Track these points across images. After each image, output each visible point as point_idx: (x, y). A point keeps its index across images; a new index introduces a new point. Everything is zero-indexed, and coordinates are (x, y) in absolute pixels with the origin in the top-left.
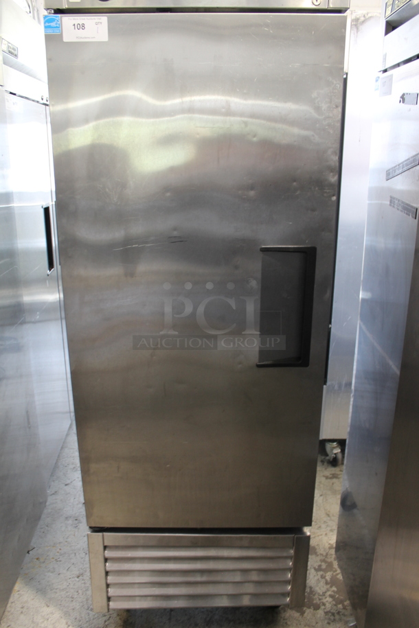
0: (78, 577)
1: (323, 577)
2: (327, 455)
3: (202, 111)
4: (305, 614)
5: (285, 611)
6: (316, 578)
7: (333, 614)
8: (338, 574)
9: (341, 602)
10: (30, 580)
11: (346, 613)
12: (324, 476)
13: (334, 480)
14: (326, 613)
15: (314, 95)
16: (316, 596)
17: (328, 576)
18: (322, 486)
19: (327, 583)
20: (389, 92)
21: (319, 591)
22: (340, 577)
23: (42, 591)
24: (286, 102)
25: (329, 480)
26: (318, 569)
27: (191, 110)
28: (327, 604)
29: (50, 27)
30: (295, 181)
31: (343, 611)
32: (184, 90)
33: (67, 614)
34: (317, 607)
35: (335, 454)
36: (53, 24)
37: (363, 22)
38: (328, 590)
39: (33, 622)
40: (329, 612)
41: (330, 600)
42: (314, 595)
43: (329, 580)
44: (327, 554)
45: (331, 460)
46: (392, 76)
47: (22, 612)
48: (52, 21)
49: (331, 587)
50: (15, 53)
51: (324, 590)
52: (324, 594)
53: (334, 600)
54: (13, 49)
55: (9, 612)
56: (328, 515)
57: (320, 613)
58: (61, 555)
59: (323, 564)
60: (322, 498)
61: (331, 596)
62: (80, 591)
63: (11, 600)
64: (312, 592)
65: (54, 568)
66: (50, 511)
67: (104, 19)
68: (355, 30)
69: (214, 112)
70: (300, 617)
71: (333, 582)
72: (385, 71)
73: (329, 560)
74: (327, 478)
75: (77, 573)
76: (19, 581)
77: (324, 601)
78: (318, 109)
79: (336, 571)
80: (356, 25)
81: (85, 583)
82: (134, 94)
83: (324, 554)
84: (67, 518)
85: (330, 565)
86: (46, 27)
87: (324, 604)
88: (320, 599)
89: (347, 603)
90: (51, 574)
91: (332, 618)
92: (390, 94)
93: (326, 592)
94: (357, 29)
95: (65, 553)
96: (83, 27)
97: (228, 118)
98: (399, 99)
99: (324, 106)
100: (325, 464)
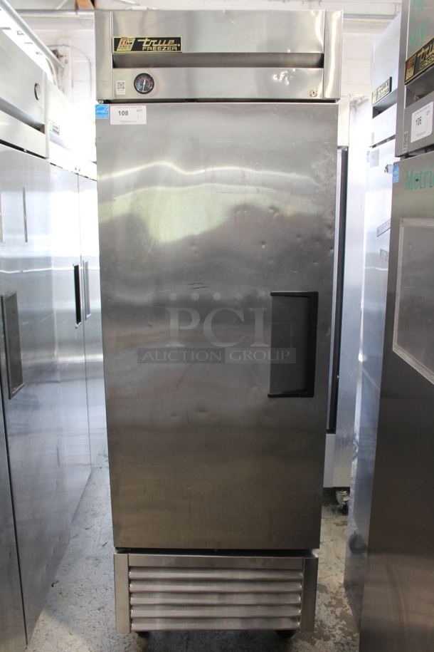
0: (99, 609)
1: (332, 612)
2: (338, 504)
3: (222, 181)
4: (316, 645)
5: (296, 641)
6: (327, 613)
7: (343, 645)
8: (347, 610)
9: (351, 634)
10: (53, 611)
11: (355, 644)
12: (334, 523)
13: (345, 527)
14: (336, 644)
15: (314, 166)
16: (327, 629)
17: (338, 611)
18: (332, 532)
19: (337, 617)
20: (376, 164)
21: (329, 624)
22: (350, 612)
23: (65, 621)
24: (290, 172)
25: (339, 527)
26: (329, 605)
27: (212, 179)
28: (337, 636)
29: (100, 113)
30: (299, 237)
31: (353, 642)
32: (207, 163)
33: (89, 641)
34: (327, 638)
35: (345, 502)
36: (103, 111)
37: (361, 104)
38: (338, 624)
39: (57, 647)
40: (339, 643)
41: (341, 632)
42: (324, 628)
43: (338, 615)
44: (337, 592)
45: (342, 508)
46: (378, 150)
47: (47, 639)
48: (102, 109)
49: (341, 621)
50: (57, 131)
51: (334, 623)
52: (334, 627)
53: (343, 633)
54: (57, 128)
55: (34, 638)
56: (339, 558)
57: (330, 643)
58: (82, 590)
59: (333, 600)
60: (332, 542)
61: (340, 629)
62: (101, 622)
63: (36, 628)
64: (322, 624)
65: (76, 601)
66: (71, 551)
67: (143, 107)
68: (354, 110)
69: (231, 181)
70: (311, 647)
71: (343, 616)
72: (374, 146)
73: (339, 598)
74: (337, 525)
75: (99, 606)
76: (43, 611)
77: (334, 633)
78: (317, 178)
79: (346, 607)
80: (354, 106)
81: (106, 615)
82: (167, 164)
83: (335, 592)
84: (87, 558)
85: (340, 603)
86: (96, 114)
87: (334, 636)
88: (330, 631)
89: (356, 635)
90: (73, 607)
91: (342, 648)
92: (378, 165)
93: (336, 625)
94: (356, 109)
95: (87, 589)
96: (126, 113)
97: (243, 187)
98: (384, 169)
99: (323, 176)
100: (336, 512)
